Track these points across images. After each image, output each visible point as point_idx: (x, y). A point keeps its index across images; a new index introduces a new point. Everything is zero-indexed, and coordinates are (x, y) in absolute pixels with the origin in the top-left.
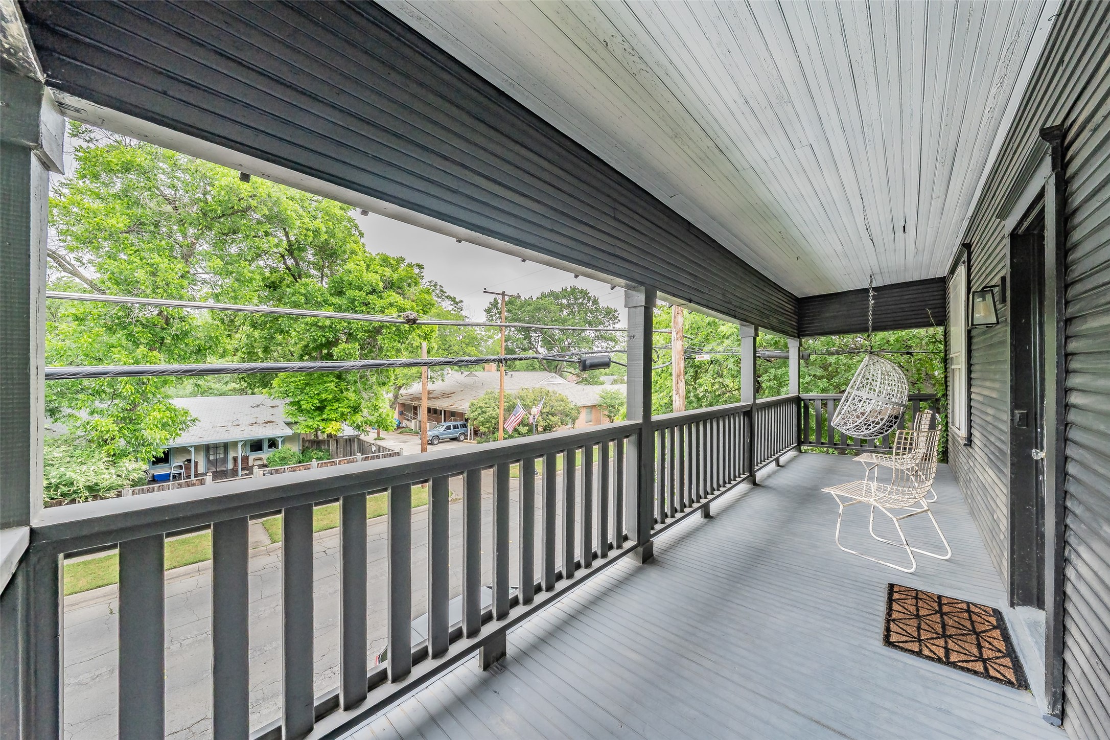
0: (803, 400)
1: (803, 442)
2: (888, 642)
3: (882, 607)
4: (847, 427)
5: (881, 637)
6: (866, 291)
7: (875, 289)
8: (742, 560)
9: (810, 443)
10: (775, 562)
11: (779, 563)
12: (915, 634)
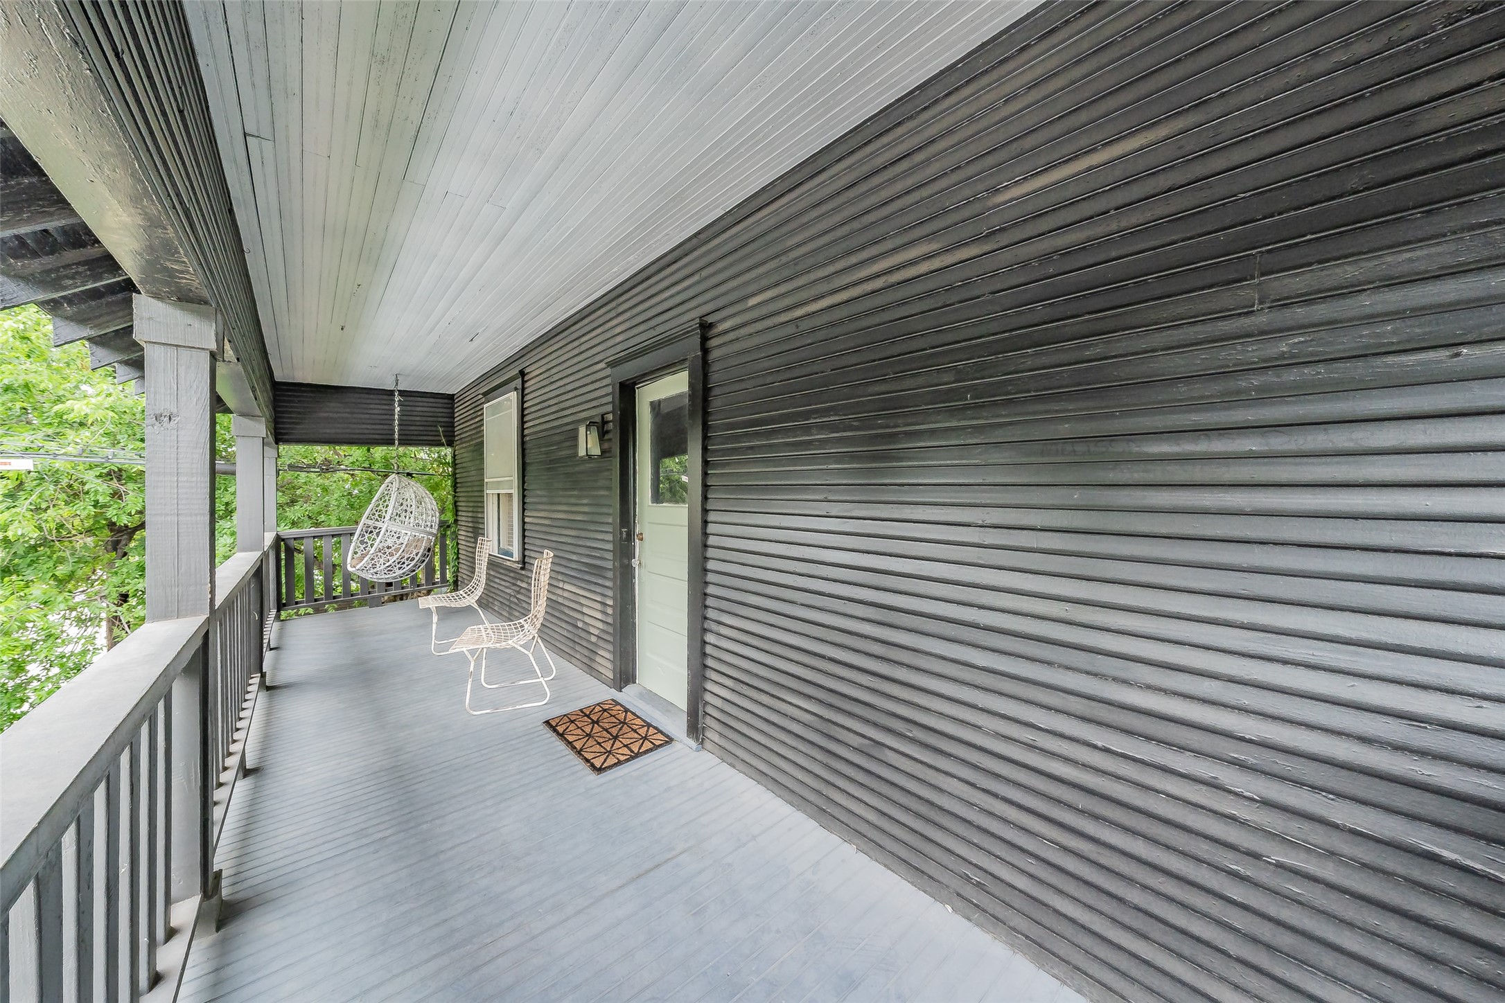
0: (283, 540)
1: (284, 605)
2: (599, 770)
3: (560, 746)
4: (375, 570)
5: (588, 770)
6: (391, 393)
7: (402, 393)
8: (387, 796)
9: (297, 603)
10: (428, 770)
11: (435, 768)
12: (604, 750)
